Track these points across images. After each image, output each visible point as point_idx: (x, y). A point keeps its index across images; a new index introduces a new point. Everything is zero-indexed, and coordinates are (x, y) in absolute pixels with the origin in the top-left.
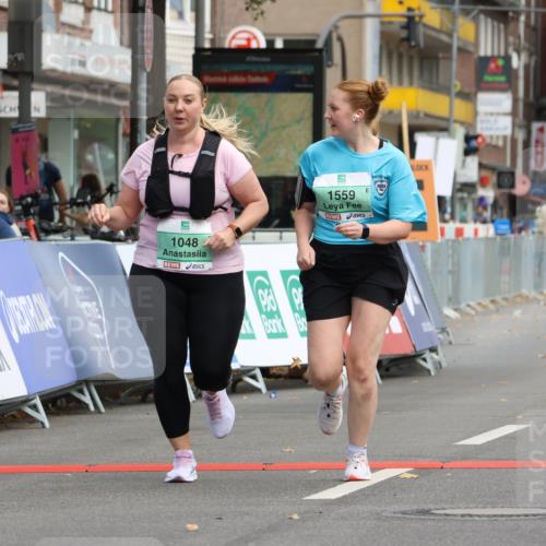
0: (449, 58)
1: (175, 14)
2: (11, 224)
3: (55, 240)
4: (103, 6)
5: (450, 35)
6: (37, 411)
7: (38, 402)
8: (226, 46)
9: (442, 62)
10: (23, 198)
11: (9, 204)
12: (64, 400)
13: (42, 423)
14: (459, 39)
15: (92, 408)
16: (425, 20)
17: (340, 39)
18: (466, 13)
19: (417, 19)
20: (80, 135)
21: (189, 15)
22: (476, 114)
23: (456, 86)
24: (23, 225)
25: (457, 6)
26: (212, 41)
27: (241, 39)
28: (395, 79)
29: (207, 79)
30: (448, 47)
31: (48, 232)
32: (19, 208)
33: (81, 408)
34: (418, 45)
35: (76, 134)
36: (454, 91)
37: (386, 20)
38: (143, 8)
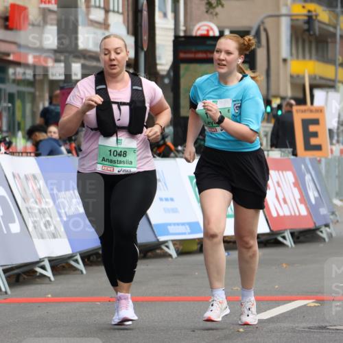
0: (335, 42)
1: (162, 15)
2: (60, 146)
4: (116, 9)
5: (335, 27)
6: (78, 263)
7: (78, 257)
8: (194, 34)
9: (330, 45)
12: (95, 257)
13: (82, 271)
14: (341, 29)
16: (319, 18)
17: (265, 30)
19: (314, 17)
21: (170, 15)
23: (339, 60)
24: (68, 147)
25: (339, 9)
26: (185, 31)
27: (203, 30)
28: (300, 55)
29: (182, 55)
30: (334, 35)
34: (315, 34)
36: (338, 63)
37: (294, 18)
38: (141, 11)
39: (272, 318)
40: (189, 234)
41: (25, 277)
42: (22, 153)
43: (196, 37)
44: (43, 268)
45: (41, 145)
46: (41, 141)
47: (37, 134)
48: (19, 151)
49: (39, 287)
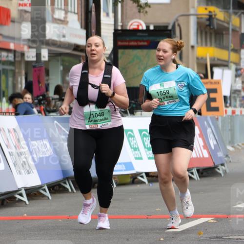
0: (229, 34)
1: (105, 14)
2: (33, 108)
3: (53, 116)
4: (73, 10)
5: (228, 23)
6: (46, 191)
7: (46, 187)
8: (128, 28)
9: (225, 36)
10: (38, 96)
11: (32, 99)
12: (57, 187)
13: (48, 197)
14: (232, 25)
15: (70, 190)
16: (217, 17)
17: (179, 25)
18: (236, 14)
19: (213, 16)
20: (64, 69)
21: (111, 15)
22: (240, 59)
23: (231, 46)
24: (38, 109)
25: (231, 10)
26: (122, 26)
27: (135, 25)
28: (204, 43)
29: (120, 43)
30: (227, 29)
31: (50, 112)
32: (36, 101)
33: (65, 190)
34: (214, 28)
35: (61, 68)
36: (230, 48)
37: (199, 16)
38: (91, 12)
39: (184, 230)
40: (125, 170)
41: (8, 201)
42: (6, 113)
43: (130, 31)
44: (21, 195)
45: (19, 107)
46: (19, 104)
47: (16, 99)
48: (3, 111)
49: (17, 208)
